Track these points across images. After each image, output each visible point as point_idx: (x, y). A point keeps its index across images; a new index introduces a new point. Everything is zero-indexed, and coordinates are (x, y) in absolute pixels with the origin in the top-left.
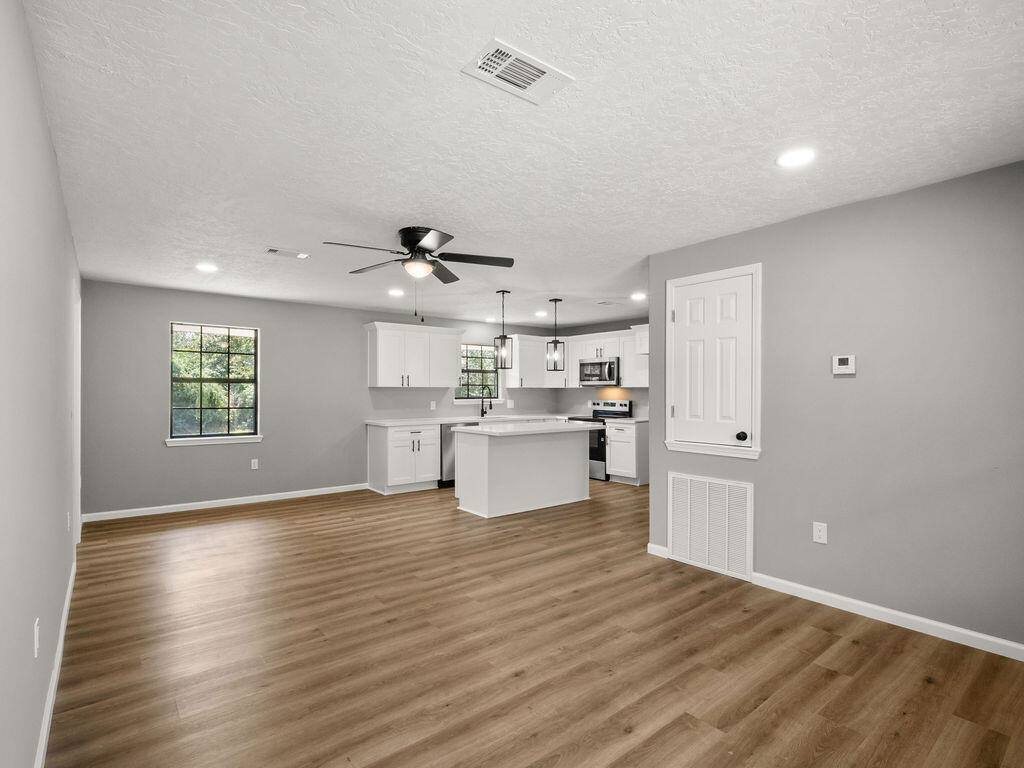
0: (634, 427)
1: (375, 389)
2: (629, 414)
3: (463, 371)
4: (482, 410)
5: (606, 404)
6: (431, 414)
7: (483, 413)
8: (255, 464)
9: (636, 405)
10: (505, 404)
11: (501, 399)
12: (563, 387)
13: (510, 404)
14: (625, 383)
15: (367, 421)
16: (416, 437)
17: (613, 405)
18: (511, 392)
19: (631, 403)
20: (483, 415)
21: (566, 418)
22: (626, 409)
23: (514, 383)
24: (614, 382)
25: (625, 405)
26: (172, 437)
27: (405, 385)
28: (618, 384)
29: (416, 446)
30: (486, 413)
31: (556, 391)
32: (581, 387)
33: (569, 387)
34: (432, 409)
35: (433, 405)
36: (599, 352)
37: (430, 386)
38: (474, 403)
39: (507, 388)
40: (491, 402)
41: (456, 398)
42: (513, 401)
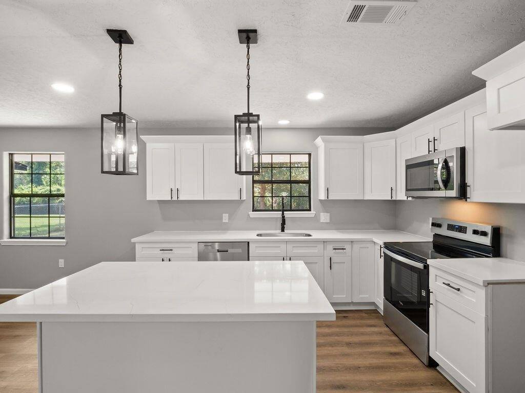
0: (482, 293)
2: (493, 251)
5: (450, 227)
8: (62, 262)
9: (511, 237)
10: (316, 216)
11: (313, 212)
12: (390, 198)
13: (324, 218)
14: (479, 195)
16: (167, 255)
17: (462, 229)
18: (325, 204)
19: (494, 230)
20: (283, 230)
21: (381, 243)
22: (486, 241)
23: (322, 196)
24: (453, 193)
25: (484, 233)
26: (11, 237)
27: (175, 198)
28: (464, 195)
32: (410, 199)
33: (398, 199)
34: (224, 221)
35: (225, 218)
36: (432, 144)
37: (205, 199)
38: (276, 216)
39: (320, 200)
40: (283, 217)
41: (253, 211)
42: (329, 214)
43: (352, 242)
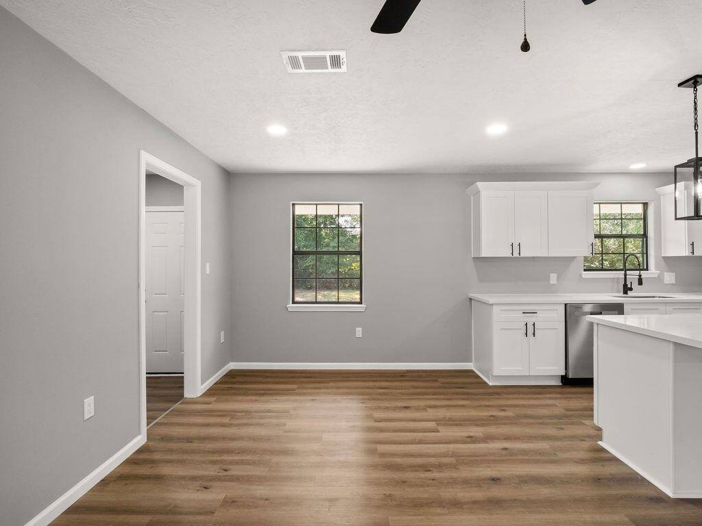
1: (478, 259)
3: (596, 236)
4: (625, 285)
6: (550, 289)
7: (626, 289)
8: (359, 332)
10: (659, 279)
11: (653, 271)
13: (669, 278)
15: (472, 295)
16: (530, 319)
18: (671, 262)
20: (625, 292)
26: (294, 302)
27: (516, 254)
29: (530, 331)
30: (631, 289)
34: (552, 282)
35: (553, 278)
37: (549, 255)
38: (612, 276)
39: (663, 257)
40: (640, 276)
41: (585, 270)
42: (674, 274)
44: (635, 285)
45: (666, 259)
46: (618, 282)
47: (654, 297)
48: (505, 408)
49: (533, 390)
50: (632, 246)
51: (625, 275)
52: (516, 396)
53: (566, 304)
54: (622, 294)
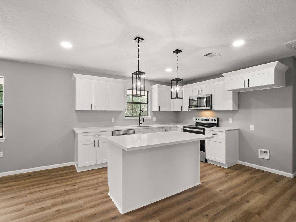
0: (224, 134)
2: (217, 125)
4: (140, 122)
5: (203, 119)
7: (140, 124)
8: (1, 154)
9: (221, 120)
10: (151, 119)
11: (150, 117)
12: (181, 111)
13: (154, 119)
14: (215, 109)
15: (74, 129)
16: (96, 139)
17: (207, 120)
18: (155, 113)
19: (218, 119)
20: (140, 125)
21: (182, 126)
22: (216, 122)
23: (156, 109)
24: (209, 108)
25: (215, 120)
27: (93, 109)
28: (212, 109)
29: (96, 144)
30: (141, 123)
31: (177, 113)
32: (190, 110)
33: (183, 111)
34: (112, 122)
35: (113, 120)
36: (200, 92)
37: (109, 110)
38: (136, 119)
39: (153, 111)
40: (143, 118)
41: (126, 116)
42: (156, 117)
43: (171, 127)
44: (142, 122)
45: (153, 112)
46: (138, 121)
47: (148, 126)
48: (74, 185)
49: (97, 171)
50: (144, 107)
51: (140, 118)
52: (87, 176)
53: (112, 131)
54: (138, 126)
